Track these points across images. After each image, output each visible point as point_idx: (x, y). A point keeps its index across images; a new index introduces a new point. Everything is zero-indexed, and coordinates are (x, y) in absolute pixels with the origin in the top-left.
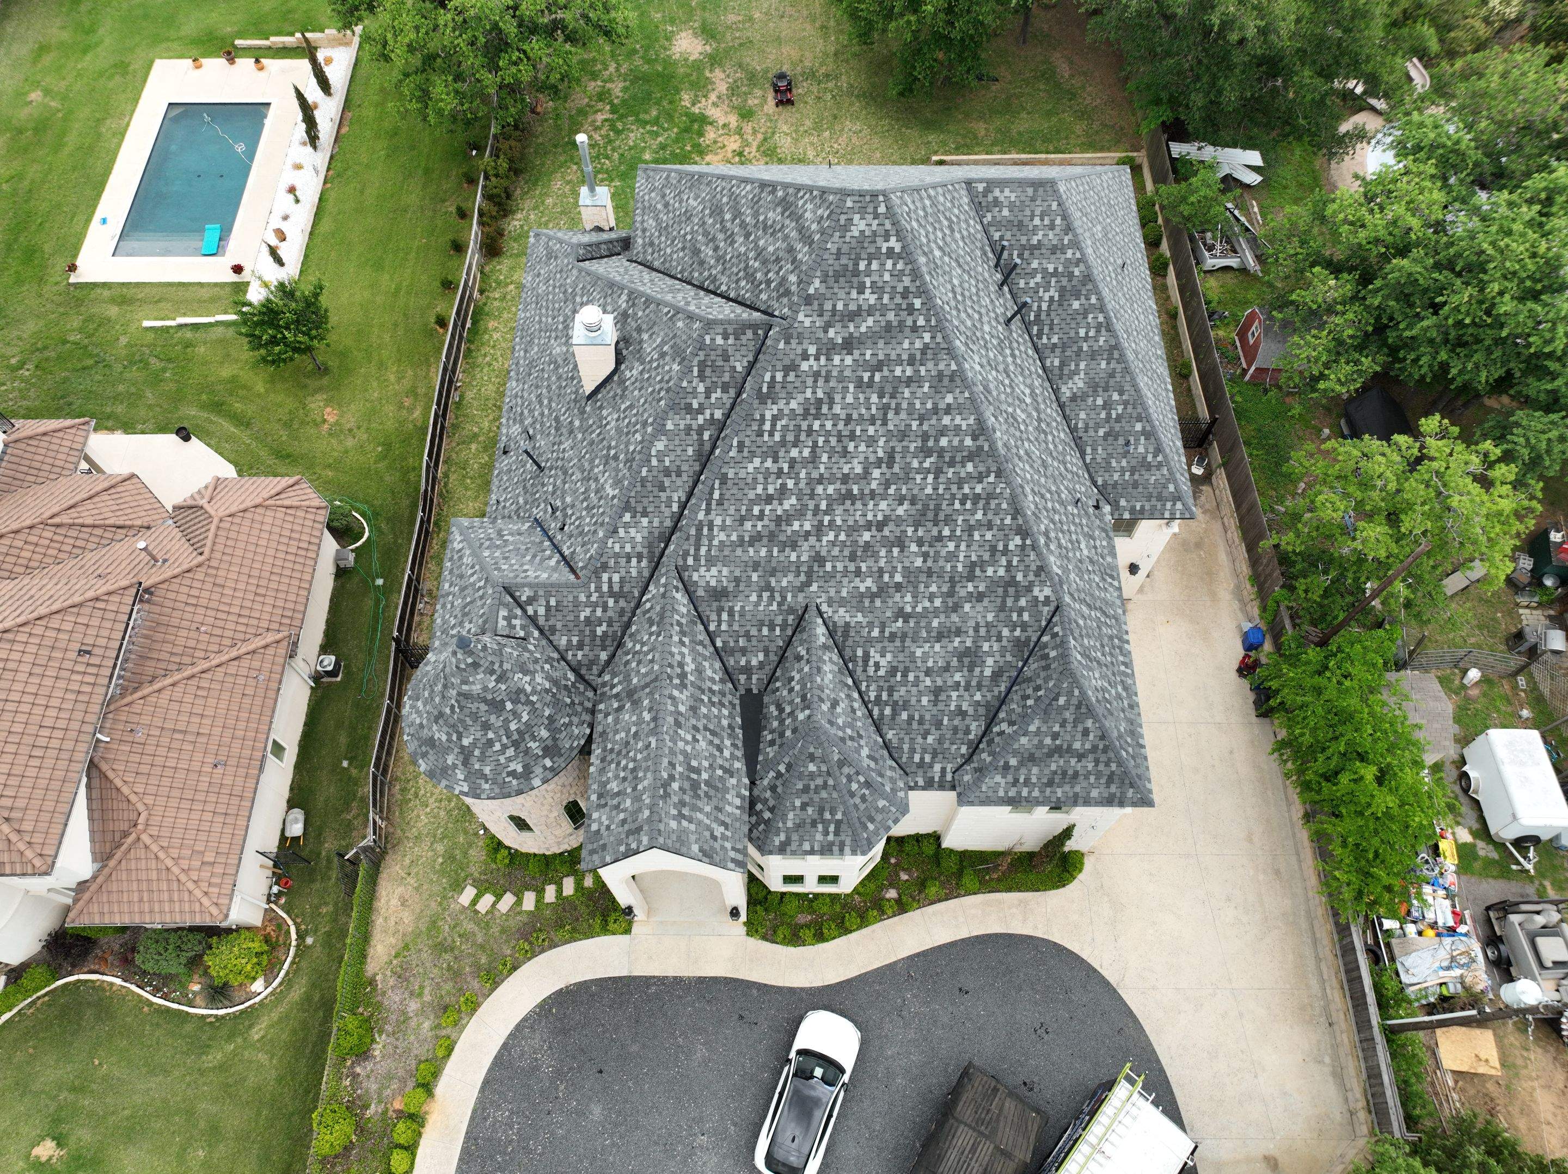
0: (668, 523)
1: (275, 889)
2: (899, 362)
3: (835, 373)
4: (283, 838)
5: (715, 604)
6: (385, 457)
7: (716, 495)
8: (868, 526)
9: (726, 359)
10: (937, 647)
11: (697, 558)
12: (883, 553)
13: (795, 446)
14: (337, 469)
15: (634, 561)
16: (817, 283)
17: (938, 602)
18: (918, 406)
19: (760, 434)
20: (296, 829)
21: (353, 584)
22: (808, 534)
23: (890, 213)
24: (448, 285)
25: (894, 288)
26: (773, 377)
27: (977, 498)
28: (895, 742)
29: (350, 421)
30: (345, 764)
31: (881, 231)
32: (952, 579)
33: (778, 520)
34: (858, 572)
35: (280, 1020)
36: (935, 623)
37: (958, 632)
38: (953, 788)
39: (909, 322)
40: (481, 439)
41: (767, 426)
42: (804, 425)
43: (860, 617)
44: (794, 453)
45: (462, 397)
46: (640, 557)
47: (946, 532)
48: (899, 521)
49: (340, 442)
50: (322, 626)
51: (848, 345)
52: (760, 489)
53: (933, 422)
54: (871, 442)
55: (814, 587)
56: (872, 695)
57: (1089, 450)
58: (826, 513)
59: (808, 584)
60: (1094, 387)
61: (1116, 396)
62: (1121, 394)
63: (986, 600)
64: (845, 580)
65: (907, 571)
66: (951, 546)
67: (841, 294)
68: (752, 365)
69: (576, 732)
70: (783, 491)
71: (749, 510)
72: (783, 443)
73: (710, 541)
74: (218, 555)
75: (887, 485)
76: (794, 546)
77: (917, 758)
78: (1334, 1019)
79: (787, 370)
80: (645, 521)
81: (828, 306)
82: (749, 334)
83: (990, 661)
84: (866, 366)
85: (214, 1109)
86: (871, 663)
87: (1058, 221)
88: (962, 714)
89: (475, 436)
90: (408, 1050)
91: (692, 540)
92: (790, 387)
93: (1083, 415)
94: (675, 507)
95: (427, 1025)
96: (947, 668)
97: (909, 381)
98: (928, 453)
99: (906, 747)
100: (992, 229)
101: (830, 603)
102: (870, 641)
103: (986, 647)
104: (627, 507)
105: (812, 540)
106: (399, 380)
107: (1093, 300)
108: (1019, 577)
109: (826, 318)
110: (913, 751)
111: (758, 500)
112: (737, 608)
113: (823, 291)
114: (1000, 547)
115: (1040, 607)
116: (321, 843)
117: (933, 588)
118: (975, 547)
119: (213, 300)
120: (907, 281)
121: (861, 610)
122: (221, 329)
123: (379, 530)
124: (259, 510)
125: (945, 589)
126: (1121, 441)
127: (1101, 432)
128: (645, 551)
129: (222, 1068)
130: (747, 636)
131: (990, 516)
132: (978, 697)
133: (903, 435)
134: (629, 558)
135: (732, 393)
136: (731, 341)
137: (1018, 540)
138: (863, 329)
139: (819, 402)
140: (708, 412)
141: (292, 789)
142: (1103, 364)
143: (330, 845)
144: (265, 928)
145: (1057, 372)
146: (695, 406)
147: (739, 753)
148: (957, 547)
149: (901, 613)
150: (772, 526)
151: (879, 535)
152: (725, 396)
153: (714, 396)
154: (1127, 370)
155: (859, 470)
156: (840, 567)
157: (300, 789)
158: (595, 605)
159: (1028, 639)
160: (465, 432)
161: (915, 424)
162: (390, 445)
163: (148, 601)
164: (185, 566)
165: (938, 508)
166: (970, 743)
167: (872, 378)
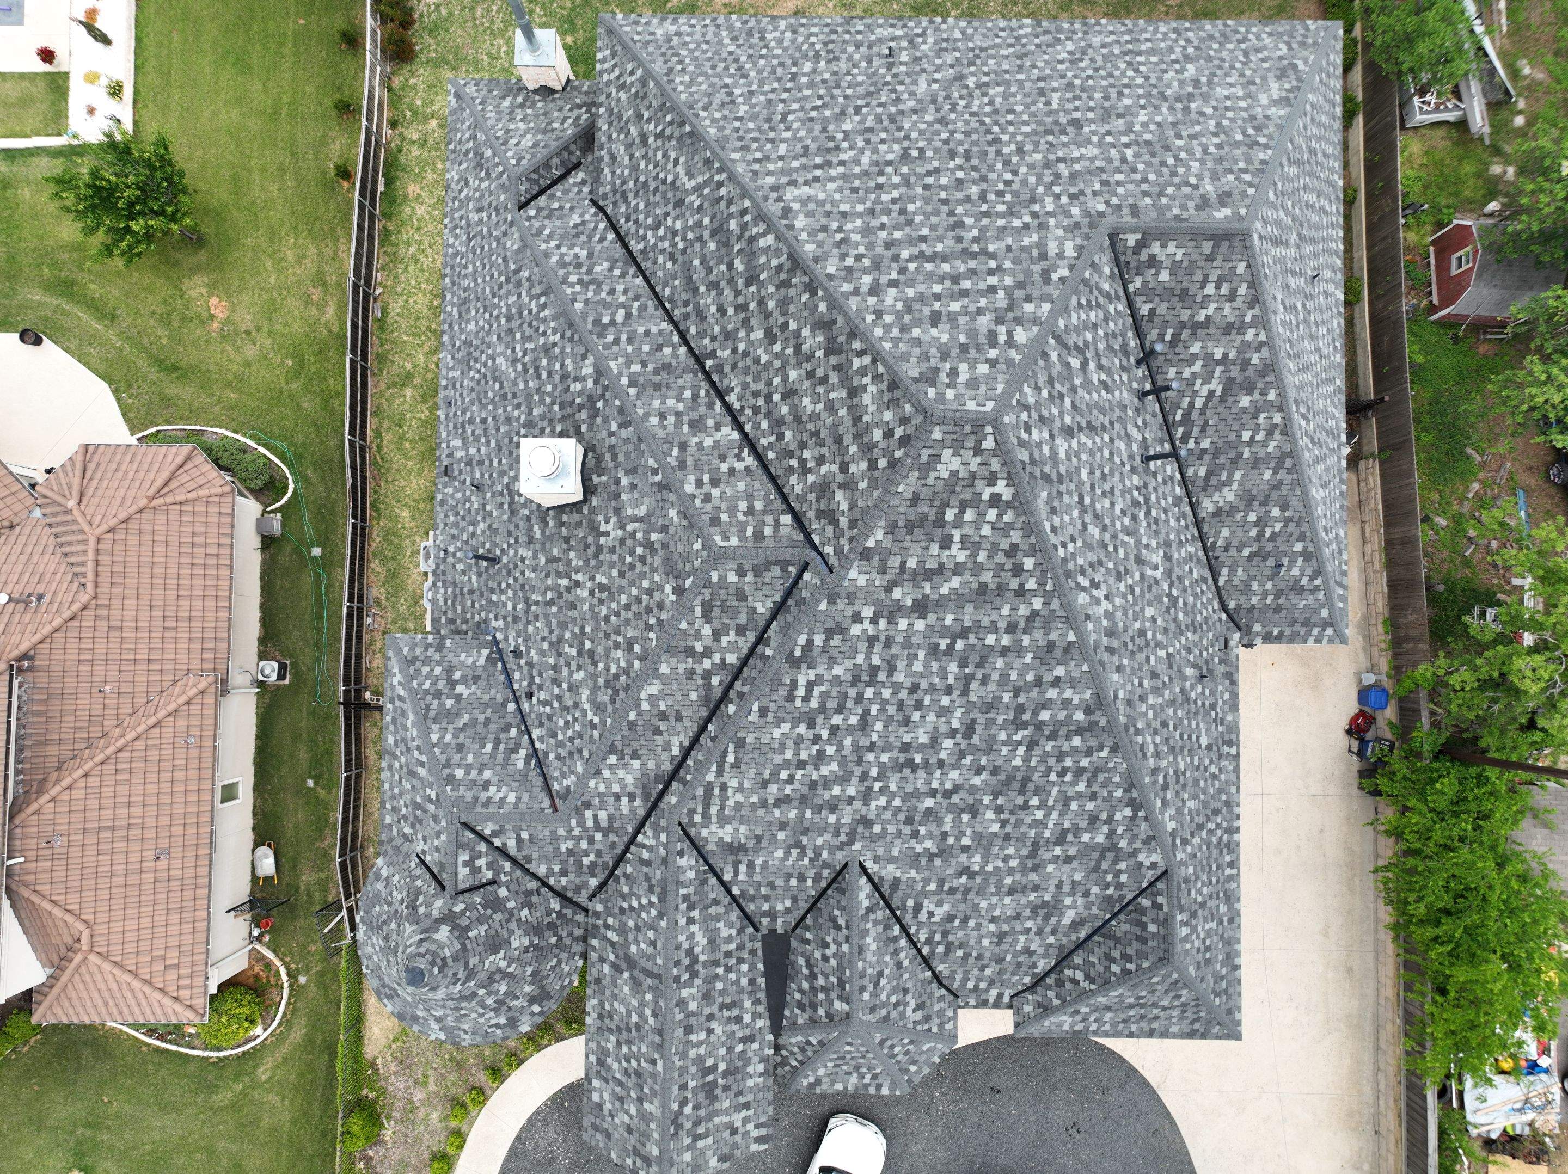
0: (667, 766)
1: (256, 933)
2: (994, 628)
3: (899, 639)
4: (255, 878)
5: (730, 858)
6: (297, 375)
7: (731, 758)
8: (933, 793)
9: (741, 596)
10: (1008, 900)
11: (705, 815)
12: (949, 818)
13: (840, 710)
14: (239, 390)
15: (625, 800)
16: (879, 534)
17: (1014, 863)
18: (1014, 677)
19: (791, 698)
20: (267, 865)
21: (285, 557)
22: (850, 800)
23: (1001, 448)
24: (346, 109)
25: (995, 545)
26: (810, 642)
27: (1079, 772)
28: (946, 973)
29: (246, 320)
30: (310, 783)
31: (984, 471)
32: (1035, 846)
33: (813, 785)
34: (915, 835)
35: (285, 1061)
36: (1008, 881)
37: (1036, 888)
38: (1010, 1006)
39: (1014, 584)
40: (417, 381)
41: (801, 692)
42: (852, 692)
43: (913, 873)
44: (837, 720)
45: (384, 310)
46: (632, 797)
47: (1035, 801)
48: (973, 790)
49: (238, 350)
50: (254, 614)
51: (921, 608)
52: (789, 755)
53: (1034, 693)
54: (944, 712)
55: (857, 846)
56: (923, 936)
57: (1225, 571)
58: (876, 779)
59: (851, 841)
60: (1248, 500)
61: (1276, 512)
62: (1284, 508)
63: (1075, 864)
64: (898, 842)
65: (977, 836)
66: (1039, 815)
67: (916, 549)
68: (778, 609)
69: (567, 969)
70: (820, 757)
71: (775, 776)
72: (822, 708)
73: (724, 799)
74: (104, 591)
75: (962, 755)
76: (833, 809)
77: (970, 985)
78: (1383, 1130)
79: (829, 634)
80: (636, 764)
81: (894, 562)
82: (776, 571)
83: (1071, 913)
84: (944, 631)
85: (234, 1148)
86: (924, 911)
87: (1243, 290)
88: (1028, 951)
89: (408, 376)
90: (418, 1140)
91: (700, 800)
92: (832, 651)
93: (1225, 532)
94: (676, 751)
95: (435, 1115)
96: (1018, 917)
97: (1004, 651)
98: (1024, 725)
99: (958, 977)
100: (1139, 300)
101: (876, 860)
102: (925, 894)
103: (1068, 901)
104: (612, 749)
105: (857, 804)
106: (300, 259)
107: (1272, 396)
108: (1123, 844)
109: (890, 576)
110: (966, 979)
111: (786, 764)
112: (758, 862)
113: (887, 543)
114: (1104, 816)
115: (1144, 871)
116: (298, 877)
117: (1011, 851)
118: (1070, 815)
119: (25, 102)
120: (1016, 536)
121: (918, 869)
122: (44, 161)
123: (305, 478)
124: (147, 516)
125: (1025, 852)
126: (1271, 562)
127: (1246, 552)
128: (639, 792)
129: (234, 1107)
130: (771, 885)
131: (1095, 788)
132: (1051, 940)
133: (990, 706)
134: (618, 797)
135: (751, 637)
136: (749, 578)
137: (1128, 812)
138: (944, 590)
139: (874, 670)
140: (717, 658)
141: (255, 814)
142: (1268, 475)
143: (307, 878)
144: (252, 967)
145: (1201, 483)
146: (699, 648)
147: (761, 1009)
148: (1047, 816)
149: (966, 871)
150: (805, 790)
151: (945, 803)
152: (741, 640)
153: (724, 640)
154: (1298, 482)
155: (924, 739)
156: (891, 829)
157: (265, 814)
158: (579, 839)
159: (1122, 897)
160: (395, 369)
161: (1006, 697)
162: (302, 357)
163: (31, 669)
164: (67, 614)
165: (1026, 779)
166: (1034, 975)
167: (951, 647)
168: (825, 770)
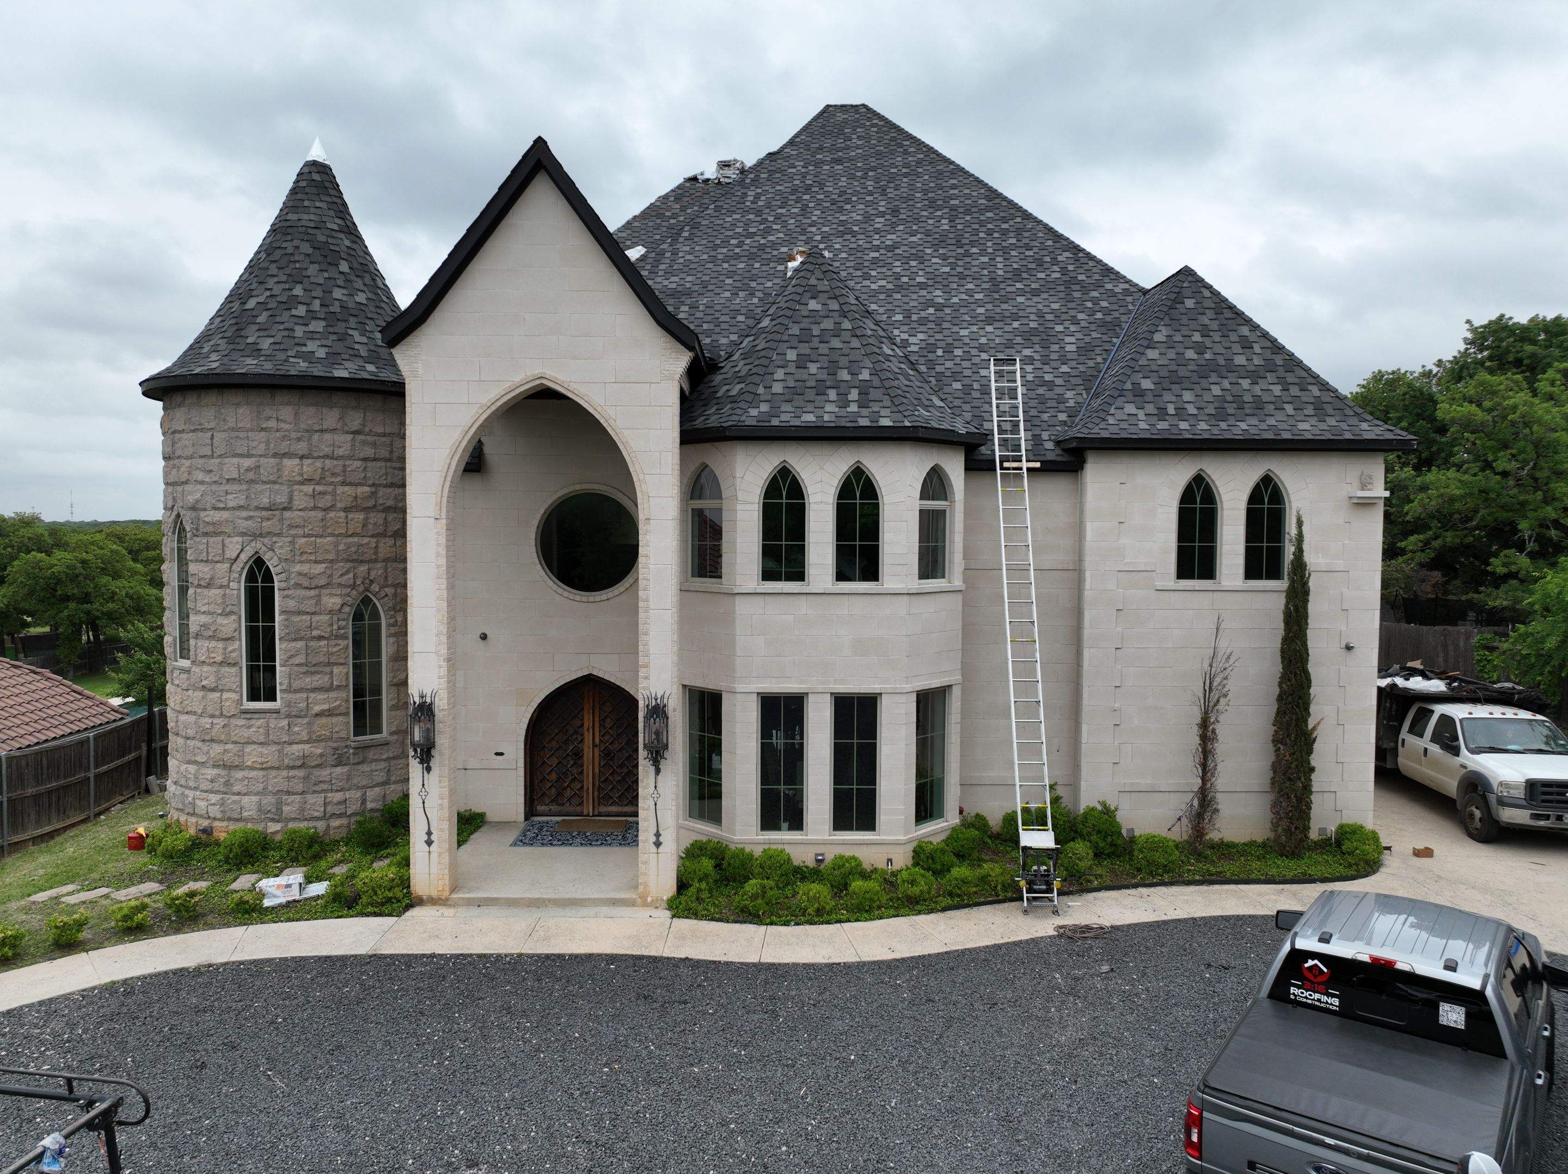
10: (989, 329)
19: (741, 202)
31: (863, 118)
83: (1070, 339)
84: (858, 169)
98: (940, 208)
103: (1059, 328)
108: (1082, 278)
111: (736, 236)
112: (702, 303)
117: (970, 286)
118: (1015, 260)
125: (985, 287)
131: (1026, 241)
138: (853, 154)
168: (771, 238)
